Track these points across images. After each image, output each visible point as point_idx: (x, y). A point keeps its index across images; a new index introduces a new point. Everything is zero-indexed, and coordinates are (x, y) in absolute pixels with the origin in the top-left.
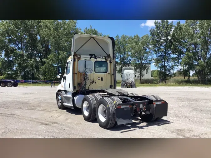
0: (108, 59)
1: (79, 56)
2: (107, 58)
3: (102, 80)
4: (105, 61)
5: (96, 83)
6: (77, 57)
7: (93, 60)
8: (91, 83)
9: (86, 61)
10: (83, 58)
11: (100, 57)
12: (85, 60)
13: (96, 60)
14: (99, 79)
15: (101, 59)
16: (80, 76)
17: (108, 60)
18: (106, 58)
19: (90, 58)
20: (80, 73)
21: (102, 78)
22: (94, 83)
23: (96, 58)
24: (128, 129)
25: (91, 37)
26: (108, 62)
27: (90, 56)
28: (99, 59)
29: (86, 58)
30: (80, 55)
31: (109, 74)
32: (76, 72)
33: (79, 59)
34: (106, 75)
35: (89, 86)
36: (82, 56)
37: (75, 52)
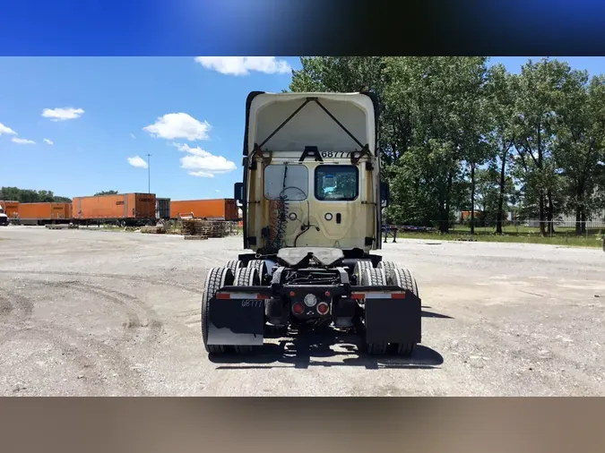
0: (360, 158)
1: (266, 155)
2: (357, 156)
3: (338, 221)
4: (351, 164)
5: (318, 229)
6: (262, 157)
7: (311, 163)
8: (303, 228)
9: (286, 168)
10: (278, 159)
11: (334, 154)
12: (286, 163)
13: (318, 163)
14: (329, 217)
15: (336, 160)
16: (272, 208)
17: (360, 160)
18: (352, 157)
19: (302, 159)
20: (270, 201)
21: (339, 216)
22: (312, 231)
23: (319, 158)
24: (268, 362)
25: (309, 99)
26: (362, 167)
27: (300, 154)
28: (327, 161)
29: (287, 160)
30: (271, 153)
31: (362, 203)
32: (258, 196)
33: (267, 162)
34: (354, 205)
35: (297, 237)
36: (276, 154)
37: (256, 145)
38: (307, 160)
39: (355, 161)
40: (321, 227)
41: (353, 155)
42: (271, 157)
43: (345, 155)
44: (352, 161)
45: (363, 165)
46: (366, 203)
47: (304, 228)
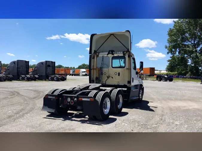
0: (126, 53)
1: (97, 54)
2: (125, 53)
3: (119, 75)
4: (123, 56)
5: (112, 78)
7: (110, 56)
9: (103, 58)
10: (101, 55)
11: (118, 52)
12: (103, 56)
13: (113, 56)
14: (116, 74)
15: (118, 54)
17: (126, 54)
18: (124, 53)
19: (108, 55)
20: (98, 68)
21: (119, 73)
22: (110, 78)
23: (113, 54)
25: (111, 35)
26: (127, 57)
27: (107, 53)
28: (115, 55)
29: (103, 55)
30: (99, 53)
31: (127, 69)
32: (95, 67)
33: (98, 56)
34: (124, 70)
35: (106, 80)
36: (100, 54)
37: (95, 51)
38: (109, 55)
39: (124, 54)
40: (113, 77)
41: (124, 52)
42: (99, 54)
43: (121, 53)
44: (123, 55)
45: (127, 56)
46: (128, 69)
47: (108, 77)
